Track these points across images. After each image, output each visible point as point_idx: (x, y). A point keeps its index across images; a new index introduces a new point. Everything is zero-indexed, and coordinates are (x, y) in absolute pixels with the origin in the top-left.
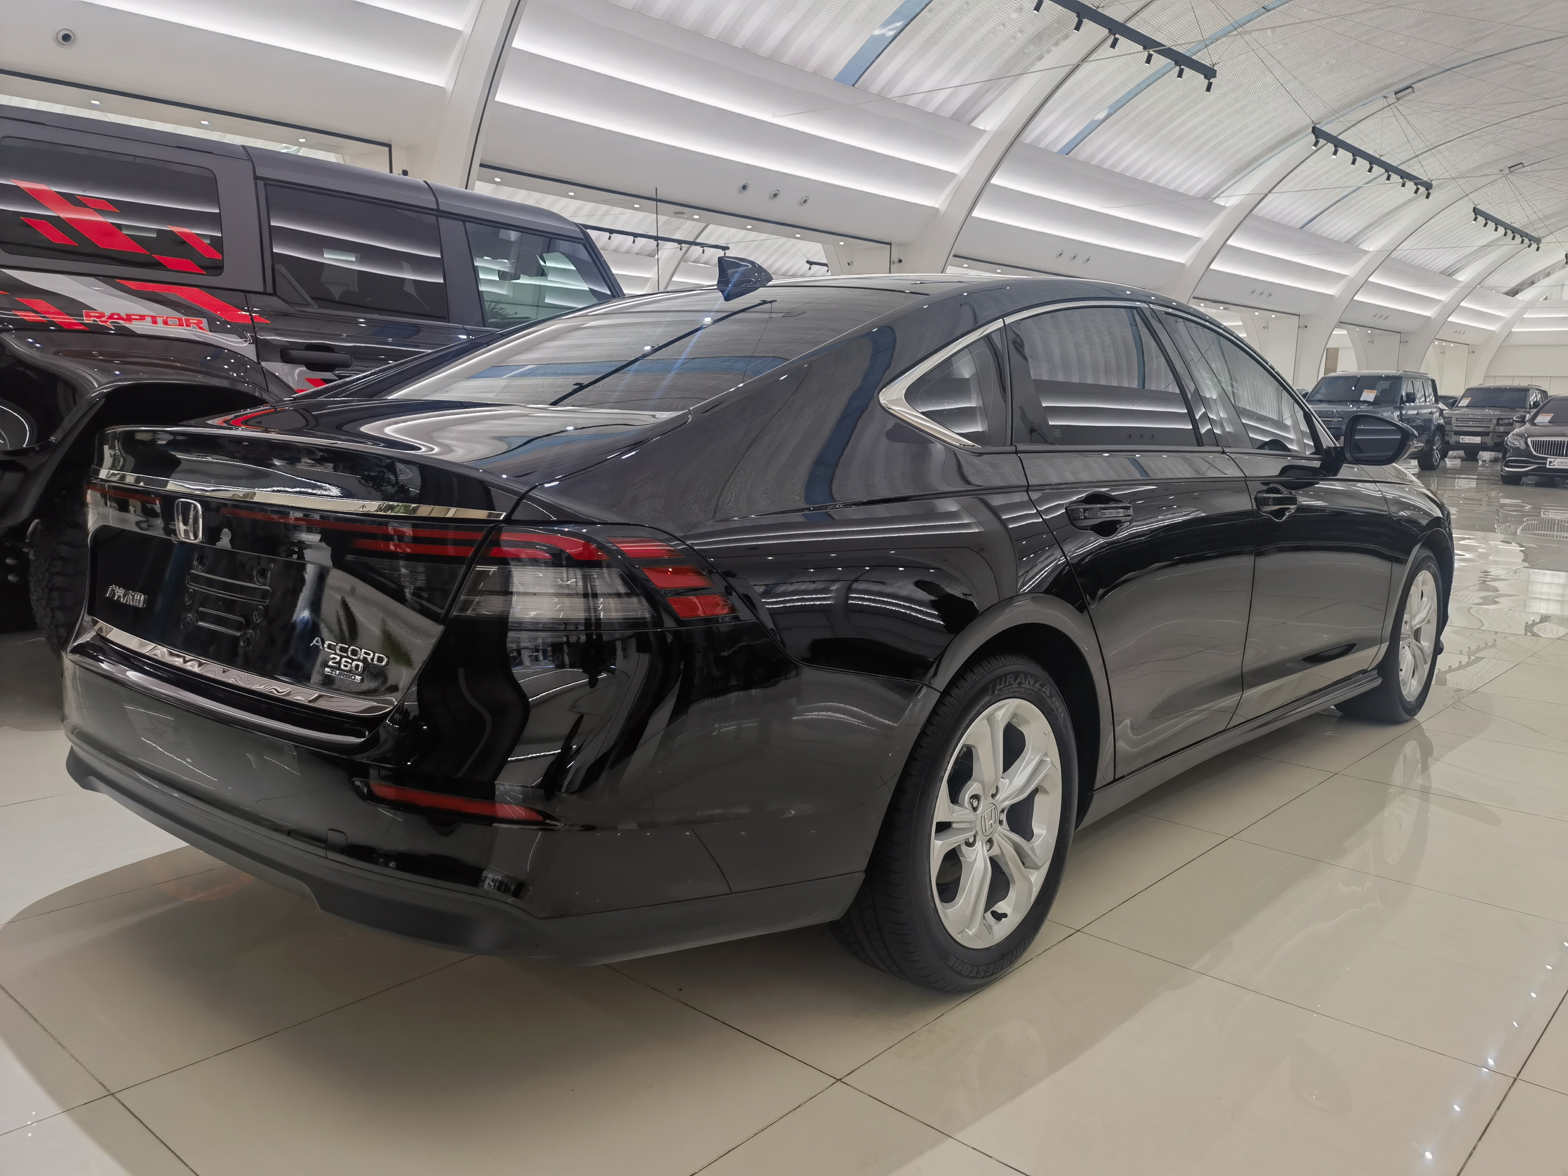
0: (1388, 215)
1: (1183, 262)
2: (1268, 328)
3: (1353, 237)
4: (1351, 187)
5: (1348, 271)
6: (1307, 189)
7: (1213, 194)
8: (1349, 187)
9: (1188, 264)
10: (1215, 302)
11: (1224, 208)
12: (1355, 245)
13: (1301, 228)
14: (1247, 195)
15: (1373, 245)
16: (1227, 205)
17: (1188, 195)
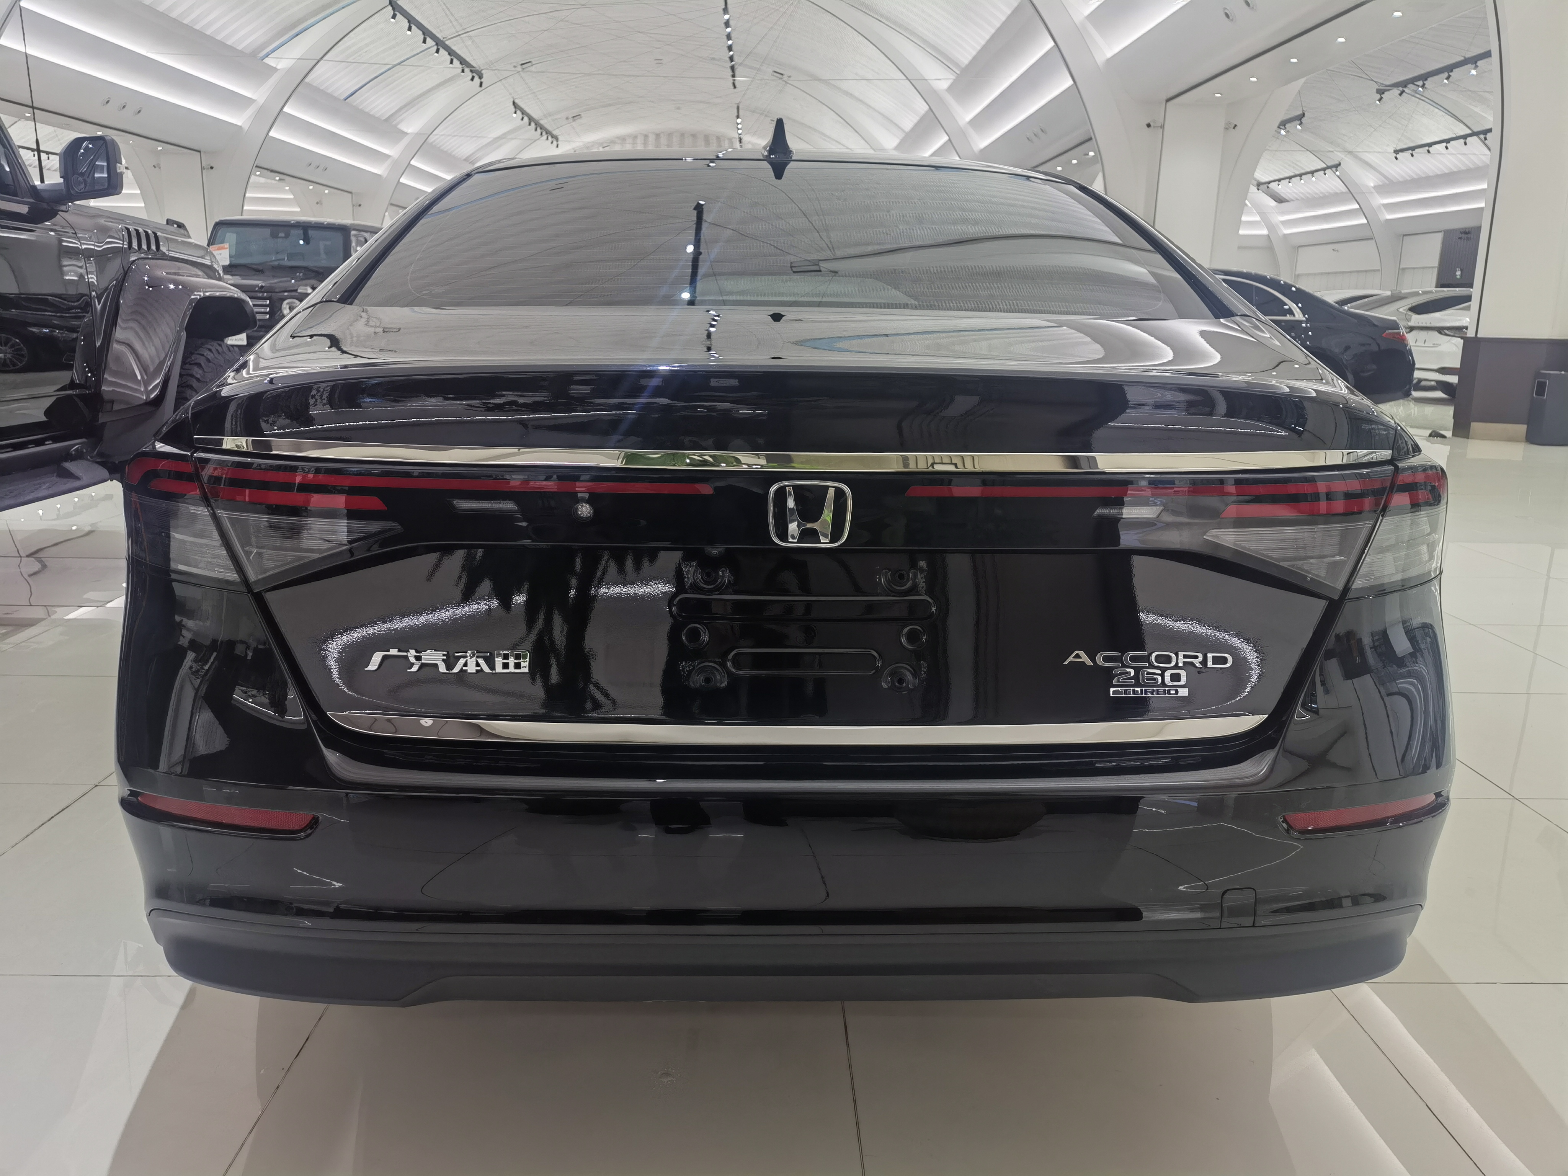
0: (418, 98)
1: (239, 124)
2: (322, 204)
3: (392, 115)
4: (387, 64)
5: (391, 151)
6: (349, 60)
7: (260, 52)
8: (385, 64)
9: (246, 127)
10: (272, 171)
11: (275, 70)
12: (394, 123)
13: (345, 100)
14: (298, 59)
15: (412, 126)
16: (278, 67)
17: (235, 49)
